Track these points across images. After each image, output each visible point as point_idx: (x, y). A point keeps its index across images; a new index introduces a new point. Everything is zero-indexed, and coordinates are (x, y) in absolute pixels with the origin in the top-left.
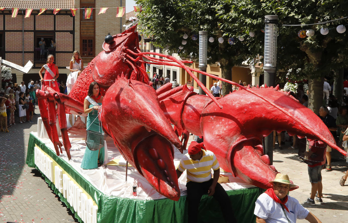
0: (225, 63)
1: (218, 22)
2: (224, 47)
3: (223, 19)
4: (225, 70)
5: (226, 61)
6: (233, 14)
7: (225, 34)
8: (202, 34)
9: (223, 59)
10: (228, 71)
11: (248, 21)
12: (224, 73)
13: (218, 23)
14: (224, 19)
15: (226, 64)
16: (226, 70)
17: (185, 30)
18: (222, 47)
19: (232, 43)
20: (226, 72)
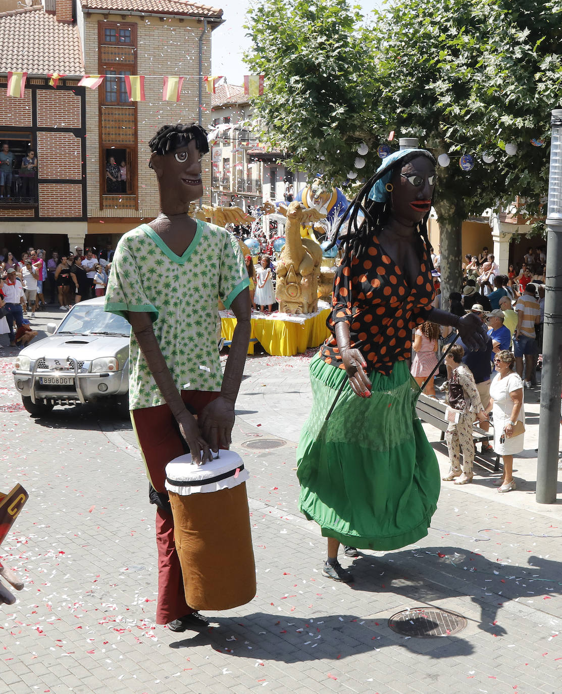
0: (449, 211)
1: (440, 123)
2: (447, 176)
3: (453, 115)
4: (447, 226)
5: (450, 208)
6: (475, 104)
7: (453, 148)
8: (405, 146)
9: (445, 203)
10: (454, 229)
11: (507, 119)
12: (445, 232)
13: (442, 124)
14: (455, 115)
15: (451, 213)
16: (450, 226)
17: (363, 135)
18: (443, 176)
19: (467, 167)
20: (449, 231)
